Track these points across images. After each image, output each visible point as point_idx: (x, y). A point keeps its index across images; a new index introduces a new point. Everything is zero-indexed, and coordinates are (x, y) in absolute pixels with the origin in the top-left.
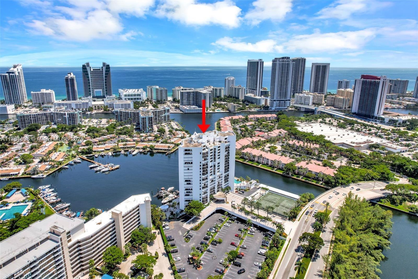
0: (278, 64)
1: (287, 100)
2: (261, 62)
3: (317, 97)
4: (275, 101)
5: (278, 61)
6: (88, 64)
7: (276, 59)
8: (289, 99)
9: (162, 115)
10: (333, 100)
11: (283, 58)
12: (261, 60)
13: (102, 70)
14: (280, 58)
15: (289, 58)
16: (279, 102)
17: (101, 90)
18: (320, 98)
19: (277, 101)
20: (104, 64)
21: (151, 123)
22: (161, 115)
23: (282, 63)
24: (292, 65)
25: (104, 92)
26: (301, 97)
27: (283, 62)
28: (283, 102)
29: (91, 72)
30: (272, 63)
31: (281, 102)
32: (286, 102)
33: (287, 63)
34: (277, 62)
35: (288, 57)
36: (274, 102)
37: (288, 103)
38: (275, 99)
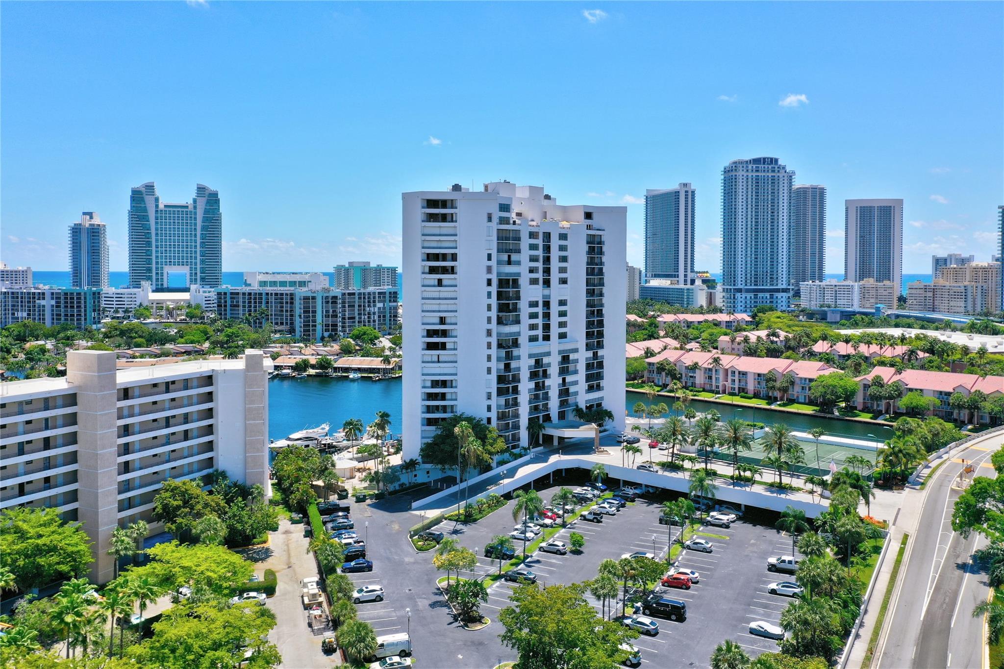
0: (741, 177)
1: (778, 291)
2: (686, 192)
3: (873, 292)
4: (740, 291)
5: (741, 169)
6: (150, 188)
7: (735, 163)
8: (784, 286)
9: (372, 309)
10: (931, 294)
11: (757, 161)
12: (685, 185)
13: (195, 208)
14: (747, 162)
15: (776, 160)
16: (752, 295)
17: (186, 269)
18: (885, 293)
19: (748, 291)
20: (201, 190)
21: (333, 316)
22: (369, 306)
23: (755, 174)
24: (786, 182)
26: (823, 290)
27: (757, 171)
28: (768, 295)
29: (157, 211)
30: (722, 177)
31: (760, 295)
32: (776, 294)
33: (770, 174)
34: (741, 173)
35: (772, 159)
36: (738, 295)
37: (784, 299)
38: (740, 287)
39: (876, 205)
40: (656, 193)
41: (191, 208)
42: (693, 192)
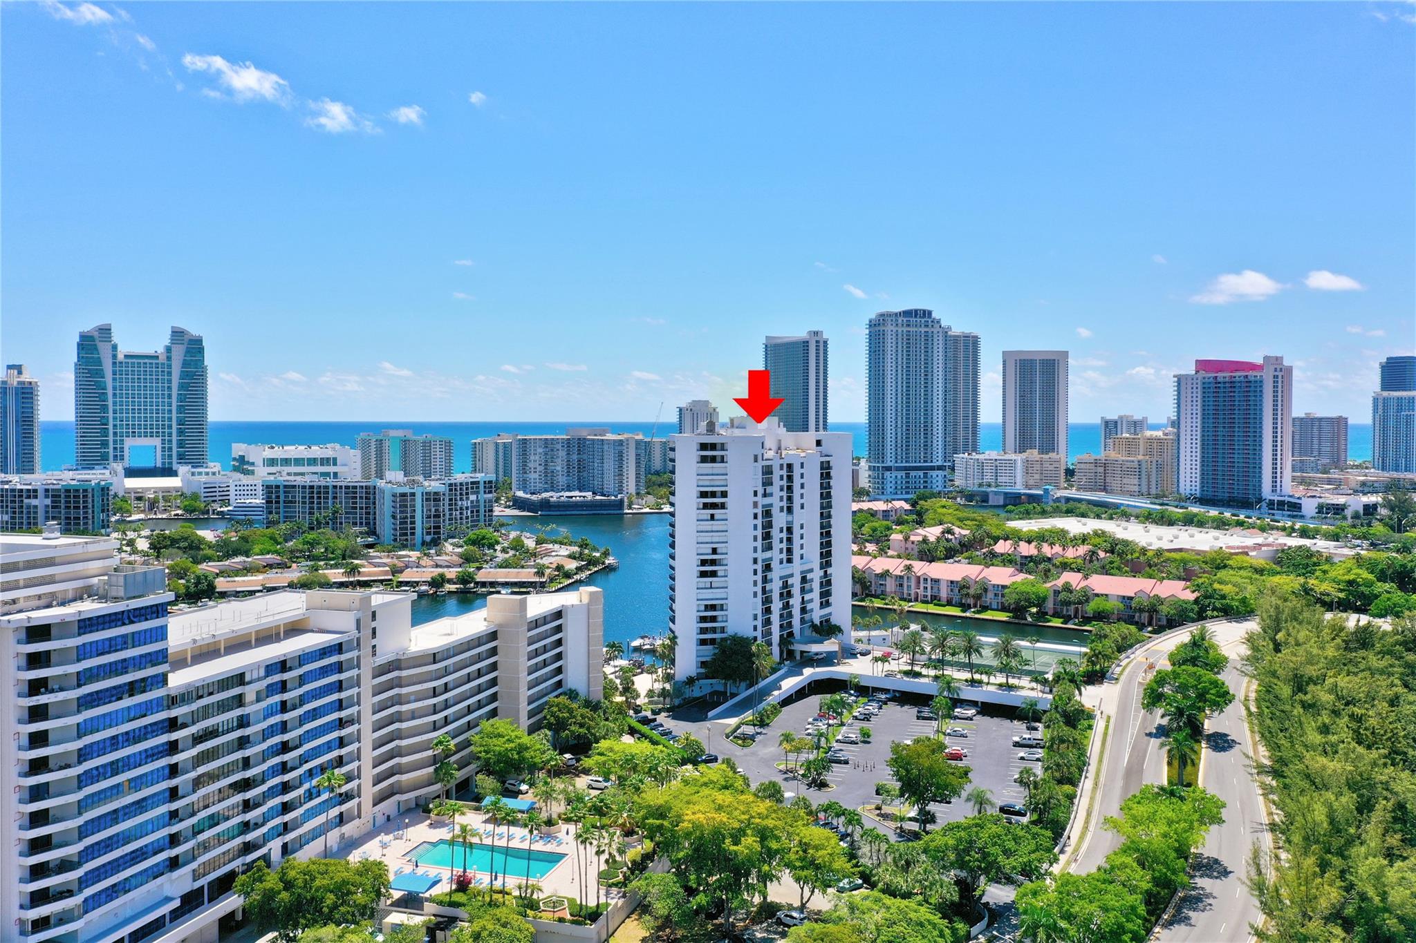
0: (889, 333)
1: (932, 468)
2: (817, 342)
3: (1037, 467)
4: (889, 469)
5: (890, 323)
6: (105, 331)
7: (882, 315)
8: (940, 463)
10: (1101, 470)
11: (907, 313)
12: (816, 333)
13: (169, 358)
14: (896, 314)
15: (930, 313)
16: (903, 474)
17: (157, 442)
18: (1051, 468)
19: (898, 469)
20: (178, 334)
22: (461, 499)
23: (905, 329)
24: (940, 338)
25: (170, 449)
26: (981, 465)
27: (908, 325)
28: (921, 473)
29: (114, 363)
30: (867, 331)
31: (913, 473)
32: (931, 473)
33: (923, 330)
34: (889, 328)
35: (924, 311)
36: (887, 474)
37: (940, 479)
38: (889, 464)
39: (1038, 358)
40: (779, 341)
41: (162, 359)
42: (825, 343)
